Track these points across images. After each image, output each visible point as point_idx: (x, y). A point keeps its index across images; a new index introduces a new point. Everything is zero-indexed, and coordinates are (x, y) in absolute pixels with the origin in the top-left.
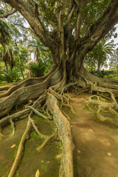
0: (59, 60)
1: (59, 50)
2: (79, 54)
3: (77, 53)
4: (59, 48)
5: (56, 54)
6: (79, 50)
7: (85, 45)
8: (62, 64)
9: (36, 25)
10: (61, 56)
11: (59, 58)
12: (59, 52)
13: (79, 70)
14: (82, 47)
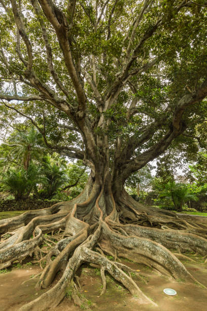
0: (103, 180)
1: (104, 167)
2: (120, 173)
3: (118, 172)
4: (105, 165)
5: (101, 173)
6: (120, 170)
7: (127, 165)
8: (106, 186)
9: (90, 139)
10: (106, 175)
11: (103, 177)
12: (104, 170)
13: (121, 195)
14: (123, 166)
